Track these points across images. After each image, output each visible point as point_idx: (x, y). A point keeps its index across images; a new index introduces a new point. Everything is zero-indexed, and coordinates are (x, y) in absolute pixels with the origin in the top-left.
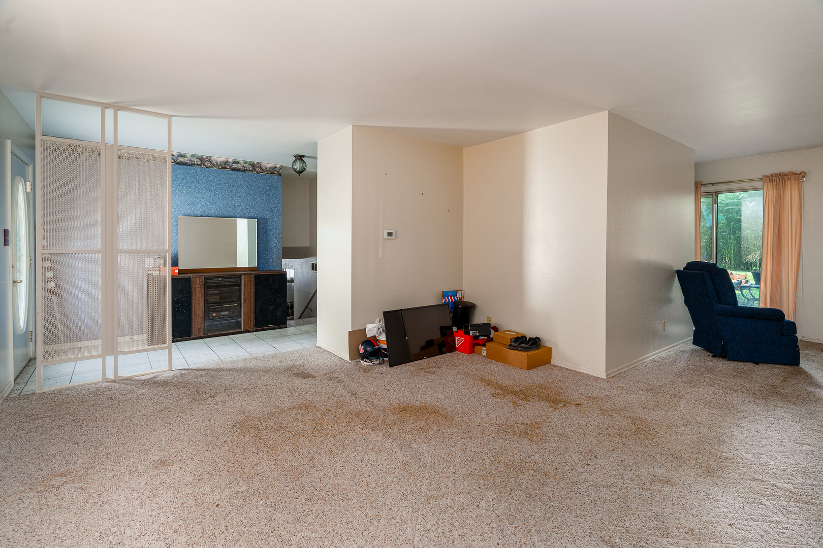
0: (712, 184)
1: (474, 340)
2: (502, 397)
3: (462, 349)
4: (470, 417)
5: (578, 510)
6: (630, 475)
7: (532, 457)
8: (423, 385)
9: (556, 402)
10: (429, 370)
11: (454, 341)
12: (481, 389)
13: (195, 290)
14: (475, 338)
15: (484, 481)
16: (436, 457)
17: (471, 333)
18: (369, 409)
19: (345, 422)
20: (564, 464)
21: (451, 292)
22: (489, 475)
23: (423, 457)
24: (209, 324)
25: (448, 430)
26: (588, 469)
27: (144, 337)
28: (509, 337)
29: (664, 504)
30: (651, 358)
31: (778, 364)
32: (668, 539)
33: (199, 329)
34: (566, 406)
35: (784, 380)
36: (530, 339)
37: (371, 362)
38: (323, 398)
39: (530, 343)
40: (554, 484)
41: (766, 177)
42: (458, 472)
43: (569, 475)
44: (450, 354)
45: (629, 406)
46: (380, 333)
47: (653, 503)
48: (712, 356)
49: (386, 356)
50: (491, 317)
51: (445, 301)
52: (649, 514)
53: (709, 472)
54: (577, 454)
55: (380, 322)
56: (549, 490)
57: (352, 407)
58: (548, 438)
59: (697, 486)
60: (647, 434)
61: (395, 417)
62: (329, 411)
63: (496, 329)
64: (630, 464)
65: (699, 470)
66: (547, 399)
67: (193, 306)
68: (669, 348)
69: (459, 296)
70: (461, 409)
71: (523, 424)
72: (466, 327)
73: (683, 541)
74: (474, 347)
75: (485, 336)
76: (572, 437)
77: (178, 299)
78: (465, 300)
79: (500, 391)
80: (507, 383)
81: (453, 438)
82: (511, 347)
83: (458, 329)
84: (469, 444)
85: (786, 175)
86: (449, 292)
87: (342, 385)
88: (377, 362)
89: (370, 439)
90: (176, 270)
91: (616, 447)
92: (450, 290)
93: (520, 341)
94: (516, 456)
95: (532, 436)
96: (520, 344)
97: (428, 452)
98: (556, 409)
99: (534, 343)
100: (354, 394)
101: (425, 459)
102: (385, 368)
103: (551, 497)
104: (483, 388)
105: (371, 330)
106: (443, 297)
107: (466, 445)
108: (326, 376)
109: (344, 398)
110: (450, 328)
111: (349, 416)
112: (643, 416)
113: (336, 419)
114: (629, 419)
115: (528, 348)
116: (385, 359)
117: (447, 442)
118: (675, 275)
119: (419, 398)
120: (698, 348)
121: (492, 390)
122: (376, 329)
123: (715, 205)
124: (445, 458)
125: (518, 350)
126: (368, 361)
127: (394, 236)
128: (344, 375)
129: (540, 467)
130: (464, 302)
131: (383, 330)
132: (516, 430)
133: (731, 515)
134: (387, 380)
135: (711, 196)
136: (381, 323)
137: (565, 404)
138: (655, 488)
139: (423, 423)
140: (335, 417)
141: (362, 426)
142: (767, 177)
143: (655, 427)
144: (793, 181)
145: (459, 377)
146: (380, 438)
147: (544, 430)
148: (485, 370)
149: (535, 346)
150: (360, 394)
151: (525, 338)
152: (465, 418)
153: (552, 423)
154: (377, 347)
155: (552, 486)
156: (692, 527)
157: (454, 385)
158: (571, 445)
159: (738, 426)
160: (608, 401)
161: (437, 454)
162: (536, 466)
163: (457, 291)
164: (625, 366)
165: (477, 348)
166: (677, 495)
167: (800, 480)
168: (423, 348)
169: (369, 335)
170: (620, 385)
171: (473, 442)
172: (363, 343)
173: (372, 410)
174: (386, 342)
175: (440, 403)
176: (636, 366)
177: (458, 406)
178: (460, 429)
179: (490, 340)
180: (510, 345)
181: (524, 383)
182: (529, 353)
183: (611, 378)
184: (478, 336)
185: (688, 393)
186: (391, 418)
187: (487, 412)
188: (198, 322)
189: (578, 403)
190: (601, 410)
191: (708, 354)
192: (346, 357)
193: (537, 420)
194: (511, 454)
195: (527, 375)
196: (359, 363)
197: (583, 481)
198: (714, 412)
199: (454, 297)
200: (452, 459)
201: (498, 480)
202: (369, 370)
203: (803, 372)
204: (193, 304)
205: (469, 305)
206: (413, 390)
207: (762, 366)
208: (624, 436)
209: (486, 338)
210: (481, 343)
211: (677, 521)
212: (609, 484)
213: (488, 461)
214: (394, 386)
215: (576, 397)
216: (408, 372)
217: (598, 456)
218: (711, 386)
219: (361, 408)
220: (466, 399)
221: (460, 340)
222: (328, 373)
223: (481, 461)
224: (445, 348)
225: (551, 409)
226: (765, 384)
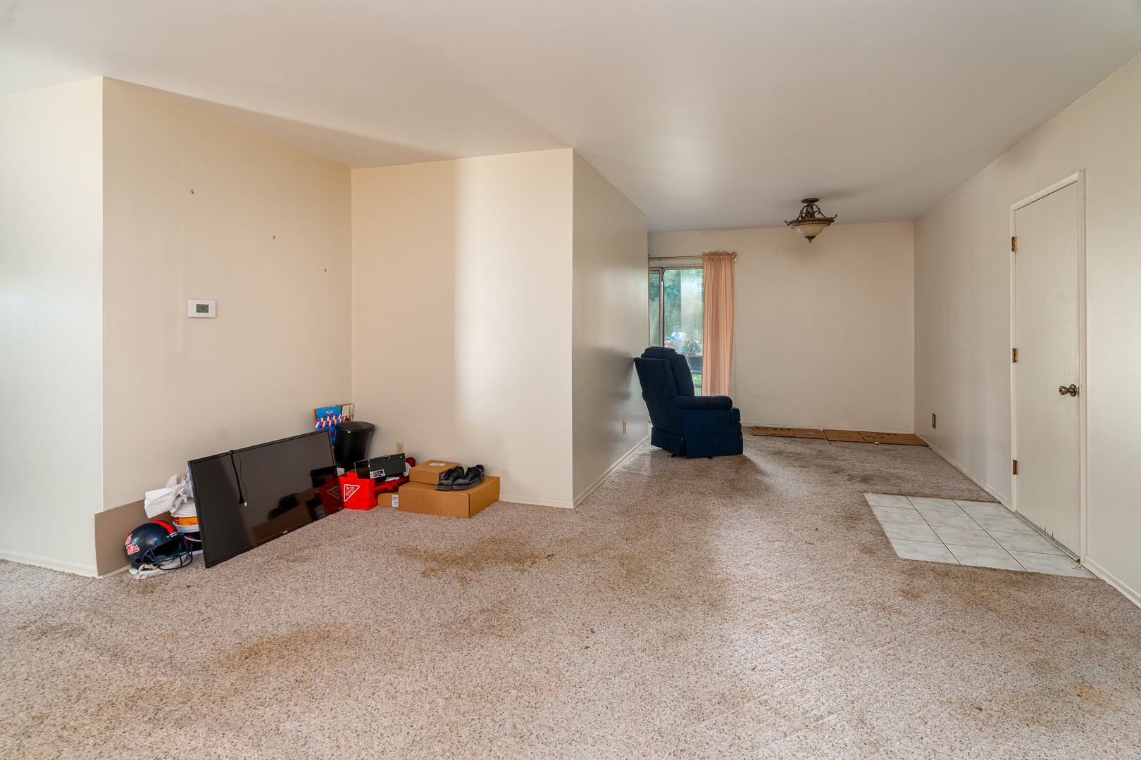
0: (660, 258)
1: (376, 485)
2: (440, 573)
3: (357, 503)
4: (393, 626)
5: (594, 730)
6: (639, 643)
7: (509, 665)
8: (288, 589)
9: (519, 560)
10: (297, 554)
11: (341, 492)
12: (402, 567)
14: (380, 481)
15: (440, 745)
16: (340, 734)
17: (372, 475)
18: (164, 679)
19: (96, 733)
20: (556, 660)
21: (331, 408)
22: (446, 729)
23: (312, 745)
25: (355, 665)
26: (589, 655)
28: (437, 472)
29: (686, 671)
30: (615, 470)
31: (727, 455)
32: (705, 723)
34: (535, 562)
35: (737, 472)
36: (469, 469)
37: (159, 567)
38: (19, 689)
39: (471, 475)
40: (551, 700)
41: (705, 255)
42: (390, 748)
43: (567, 675)
44: (333, 515)
45: (610, 541)
46: (182, 503)
47: (674, 675)
48: (672, 457)
49: (197, 547)
50: (403, 444)
51: (321, 426)
52: (676, 694)
53: (713, 605)
54: (568, 635)
55: (179, 482)
56: (547, 715)
57: (113, 689)
58: (524, 624)
59: (709, 629)
60: (640, 576)
61: (234, 677)
62: (41, 718)
63: (412, 462)
64: (635, 626)
65: (704, 606)
66: (507, 558)
68: (630, 454)
69: (345, 413)
70: (372, 616)
71: (482, 611)
72: (362, 465)
73: (719, 718)
74: (376, 497)
75: (396, 475)
76: (556, 610)
78: (354, 419)
79: (434, 565)
80: (442, 546)
81: (367, 678)
82: (441, 487)
83: (345, 471)
84: (401, 679)
85: (721, 254)
86: (326, 409)
87: (79, 640)
88: (176, 563)
89: (173, 752)
91: (612, 606)
92: (329, 405)
93: (455, 475)
94: (483, 673)
95: (500, 628)
96: (454, 480)
97: (322, 729)
98: (523, 571)
99: (477, 474)
100: (116, 654)
101: (318, 746)
102: (197, 573)
103: (552, 725)
104: (405, 565)
105: (156, 502)
106: (317, 419)
107: (395, 684)
108: (28, 630)
109: (87, 671)
110: (332, 470)
111: (108, 712)
112: (629, 552)
113: (65, 733)
114: (615, 560)
115: (468, 484)
116: (195, 553)
117: (357, 692)
118: (633, 364)
119: (283, 617)
120: (656, 448)
121: (420, 566)
122: (171, 499)
123: (662, 283)
124: (359, 729)
125: (452, 490)
126: (151, 566)
127: (211, 312)
128: (83, 614)
129: (525, 679)
130: (355, 423)
131: (189, 498)
132: (474, 625)
133: (749, 656)
134: (203, 598)
135: (658, 272)
136: (183, 483)
137: (534, 559)
138: (670, 651)
139: (300, 668)
140: (64, 728)
141: (149, 727)
142: (707, 255)
143: (645, 562)
144: (727, 261)
145: (358, 556)
146: (202, 741)
147: (515, 612)
148: (402, 532)
149: (477, 479)
150: (135, 648)
151: (462, 468)
152: (384, 631)
153: (524, 596)
154: (173, 535)
155: (549, 705)
156: (722, 692)
157: (352, 573)
158: (557, 624)
159: (719, 536)
160: (584, 540)
161: (340, 727)
162: (518, 678)
163: (341, 407)
164: (591, 486)
165: (382, 497)
166: (695, 652)
167: (785, 586)
168: (274, 514)
169: (152, 512)
170: (592, 514)
171: (407, 674)
172: (135, 533)
173: (171, 679)
174: (196, 520)
175: (329, 617)
176: (603, 483)
177: (367, 612)
178: (378, 657)
179: (406, 480)
180: (440, 484)
181: (468, 541)
182: (471, 491)
183: (579, 505)
184: (385, 478)
185: (663, 507)
186: (222, 681)
187: (420, 608)
189: (550, 553)
190: (580, 556)
191: (668, 454)
192: (89, 568)
193: (502, 598)
194: (475, 672)
195: (469, 527)
196: (124, 577)
197: (587, 677)
198: (694, 525)
199: (337, 416)
200: (374, 725)
201: (465, 732)
202: (154, 586)
203: (746, 460)
205: (364, 427)
206: (267, 605)
207: (716, 459)
208: (616, 587)
209: (397, 478)
210: (389, 488)
211: (705, 689)
212: (621, 669)
213: (441, 702)
214: (221, 607)
215: (544, 544)
216: (250, 569)
217: (595, 629)
218: (682, 493)
219: (140, 683)
220: (378, 595)
221: (350, 490)
222: (33, 618)
223: (428, 707)
224: (320, 507)
225: (516, 573)
226: (725, 480)
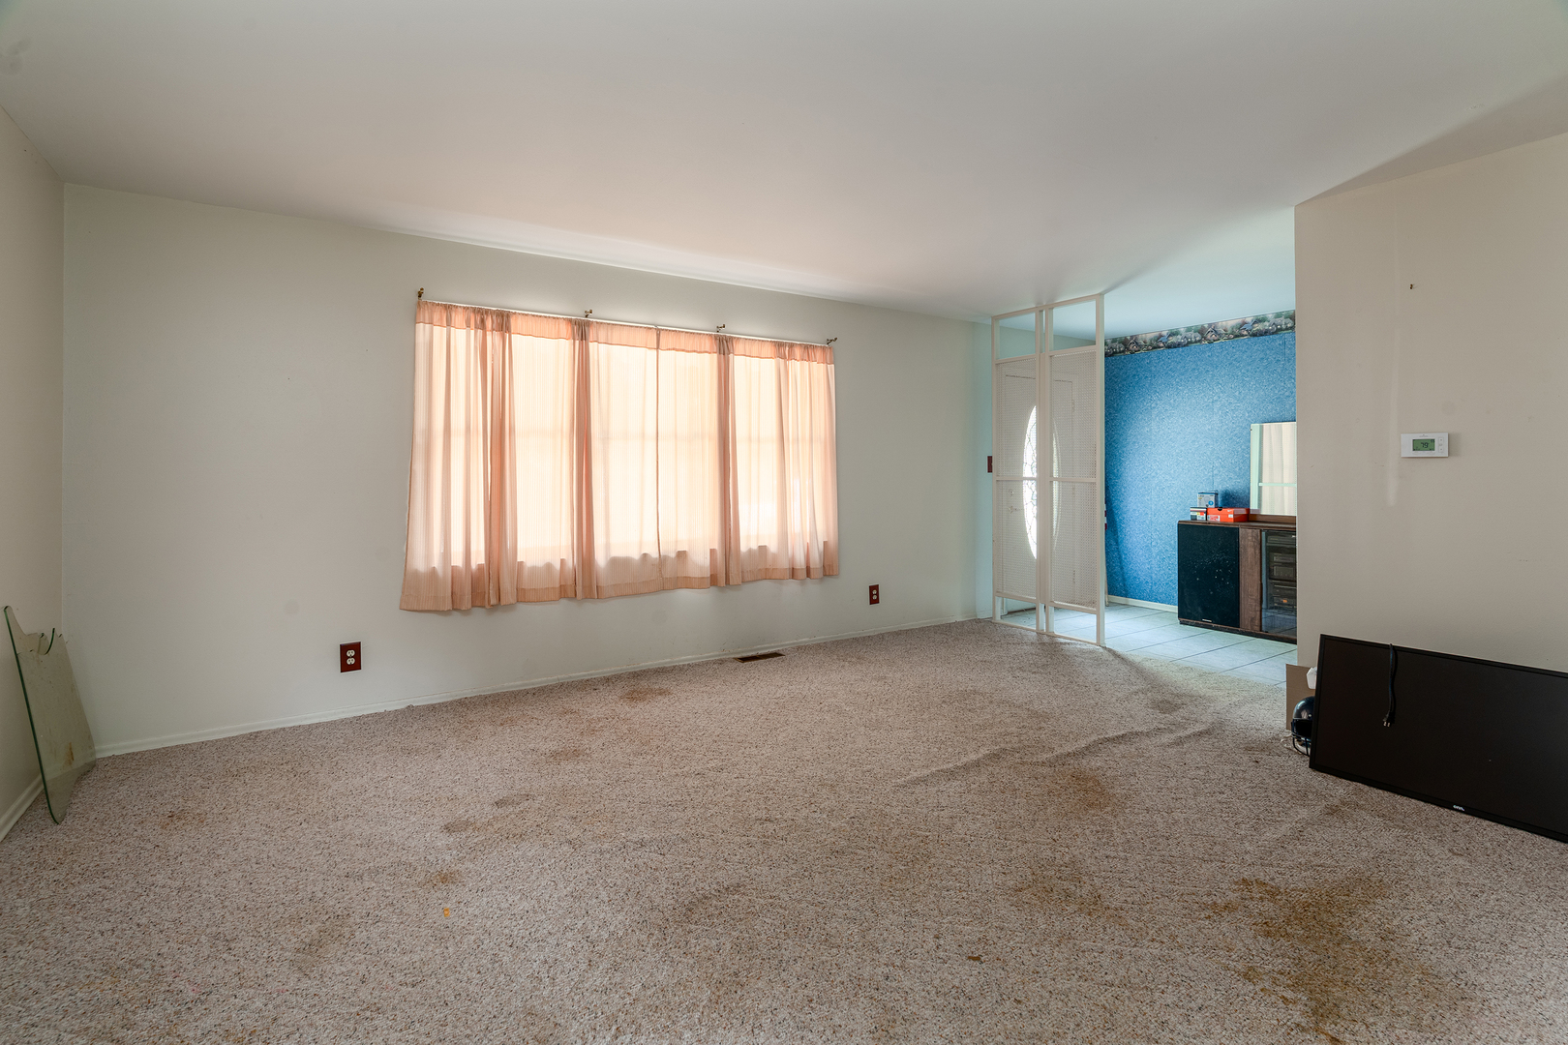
13: (1245, 549)
24: (1269, 614)
27: (1175, 609)
33: (1253, 619)
67: (1241, 577)
77: (1218, 561)
90: (1230, 513)
127: (1441, 449)
169: (1310, 684)
188: (1251, 605)
204: (1242, 573)
